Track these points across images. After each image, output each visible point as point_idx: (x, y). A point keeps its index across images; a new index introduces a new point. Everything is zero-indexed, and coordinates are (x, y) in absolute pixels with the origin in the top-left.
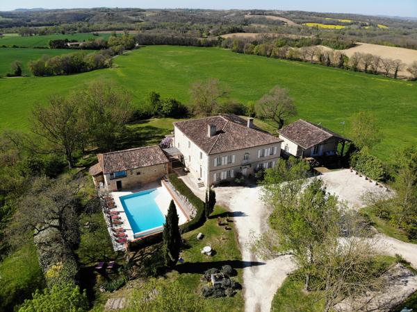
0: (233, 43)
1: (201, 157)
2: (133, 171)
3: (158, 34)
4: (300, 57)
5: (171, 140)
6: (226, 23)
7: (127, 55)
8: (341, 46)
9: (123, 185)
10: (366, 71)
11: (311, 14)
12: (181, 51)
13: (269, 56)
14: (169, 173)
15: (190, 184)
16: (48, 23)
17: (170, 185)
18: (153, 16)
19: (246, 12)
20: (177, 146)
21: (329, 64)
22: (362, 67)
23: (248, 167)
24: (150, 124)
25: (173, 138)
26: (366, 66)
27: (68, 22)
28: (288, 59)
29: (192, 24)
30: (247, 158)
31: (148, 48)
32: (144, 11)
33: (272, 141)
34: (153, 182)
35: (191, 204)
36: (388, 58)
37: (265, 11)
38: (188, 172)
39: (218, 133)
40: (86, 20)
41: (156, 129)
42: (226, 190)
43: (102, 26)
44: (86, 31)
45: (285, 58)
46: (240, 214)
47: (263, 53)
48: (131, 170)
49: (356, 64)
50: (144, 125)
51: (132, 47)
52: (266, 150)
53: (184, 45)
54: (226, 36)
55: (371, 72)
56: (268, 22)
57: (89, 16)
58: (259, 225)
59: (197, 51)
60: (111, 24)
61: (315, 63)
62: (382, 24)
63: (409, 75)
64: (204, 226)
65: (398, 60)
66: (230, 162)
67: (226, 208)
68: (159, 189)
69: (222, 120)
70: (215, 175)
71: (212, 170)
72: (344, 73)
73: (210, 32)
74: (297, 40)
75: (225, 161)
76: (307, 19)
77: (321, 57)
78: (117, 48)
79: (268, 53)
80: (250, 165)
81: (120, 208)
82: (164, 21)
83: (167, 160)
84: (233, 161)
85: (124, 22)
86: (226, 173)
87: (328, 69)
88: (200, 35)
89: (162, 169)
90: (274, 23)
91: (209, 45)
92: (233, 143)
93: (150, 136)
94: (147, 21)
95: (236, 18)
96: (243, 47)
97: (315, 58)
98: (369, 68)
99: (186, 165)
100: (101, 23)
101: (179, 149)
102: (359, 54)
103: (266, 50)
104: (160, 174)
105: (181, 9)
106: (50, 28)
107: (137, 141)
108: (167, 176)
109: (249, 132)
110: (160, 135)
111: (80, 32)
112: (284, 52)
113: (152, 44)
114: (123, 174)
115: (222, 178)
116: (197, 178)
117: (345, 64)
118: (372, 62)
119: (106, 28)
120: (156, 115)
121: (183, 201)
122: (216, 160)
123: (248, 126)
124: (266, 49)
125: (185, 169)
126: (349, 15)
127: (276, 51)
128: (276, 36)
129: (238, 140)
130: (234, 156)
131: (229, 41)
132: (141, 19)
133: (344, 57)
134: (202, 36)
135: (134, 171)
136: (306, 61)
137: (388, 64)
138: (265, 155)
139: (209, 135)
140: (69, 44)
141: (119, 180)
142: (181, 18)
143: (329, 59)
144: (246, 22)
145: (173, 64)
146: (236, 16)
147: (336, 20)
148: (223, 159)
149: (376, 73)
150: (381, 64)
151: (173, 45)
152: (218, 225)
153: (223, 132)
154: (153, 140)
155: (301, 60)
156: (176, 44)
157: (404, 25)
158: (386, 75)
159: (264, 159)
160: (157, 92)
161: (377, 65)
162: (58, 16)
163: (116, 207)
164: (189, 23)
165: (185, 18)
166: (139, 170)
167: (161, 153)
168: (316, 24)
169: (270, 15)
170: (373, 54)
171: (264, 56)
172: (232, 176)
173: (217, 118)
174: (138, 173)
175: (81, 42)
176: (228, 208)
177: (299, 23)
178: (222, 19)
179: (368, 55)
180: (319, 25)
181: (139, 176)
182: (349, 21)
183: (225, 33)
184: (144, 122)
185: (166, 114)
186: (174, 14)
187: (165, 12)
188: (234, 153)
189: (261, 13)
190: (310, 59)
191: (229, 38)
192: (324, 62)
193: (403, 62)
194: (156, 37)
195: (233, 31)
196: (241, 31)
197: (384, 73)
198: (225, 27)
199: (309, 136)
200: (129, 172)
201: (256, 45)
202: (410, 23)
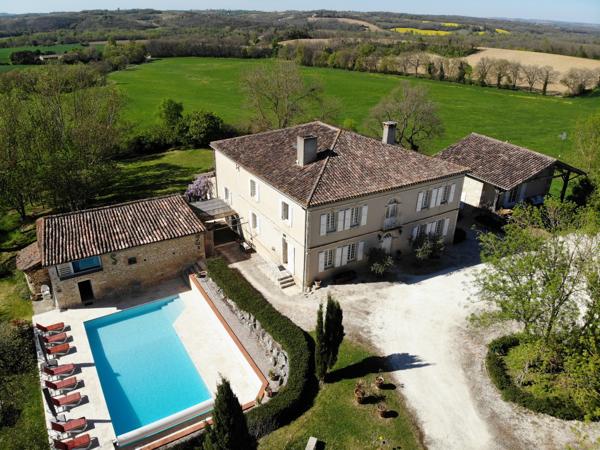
0: (296, 50)
1: (286, 216)
2: (118, 255)
3: (181, 41)
4: (399, 70)
5: (208, 185)
6: (282, 27)
7: (133, 70)
8: (456, 52)
9: (96, 290)
10: (499, 86)
11: (401, 15)
12: (217, 64)
13: (351, 69)
14: (208, 256)
15: (257, 280)
16: (13, 32)
17: (209, 284)
18: (172, 20)
19: (310, 14)
20: (222, 196)
21: (442, 78)
22: (493, 80)
23: (393, 233)
24: (164, 160)
25: (213, 180)
26: (499, 79)
27: (45, 30)
28: (381, 72)
29: (232, 29)
30: (394, 213)
31: (165, 61)
32: (160, 12)
33: (446, 172)
34: (168, 279)
35: (268, 337)
36: (532, 65)
37: (335, 12)
38: (252, 251)
39: (320, 156)
40: (72, 26)
41: (177, 168)
42: (350, 293)
43: (95, 35)
44: (71, 42)
45: (375, 71)
46: (406, 361)
47: (342, 64)
48: (113, 253)
49: (483, 76)
50: (153, 163)
51: (140, 60)
52: (435, 192)
53: (221, 56)
54: (284, 43)
55: (507, 87)
56: (342, 27)
57: (76, 20)
58: (466, 391)
59: (241, 63)
60: (109, 31)
61: (421, 77)
62: (501, 28)
63: (563, 89)
64: (317, 407)
65: (548, 67)
66: (356, 224)
67: (364, 346)
68: (184, 296)
69: (325, 130)
70: (322, 257)
71: (313, 246)
72: (468, 89)
73: (260, 38)
74: (389, 46)
75: (344, 221)
76: (397, 22)
77: (430, 68)
78: (116, 60)
79: (350, 65)
80: (399, 229)
81: (83, 353)
82: (189, 26)
83: (200, 227)
84: (364, 222)
85: (128, 28)
86: (346, 249)
87: (441, 85)
88: (244, 41)
89: (190, 247)
90: (351, 28)
91: (259, 55)
92: (362, 178)
93: (164, 181)
94: (164, 26)
95: (296, 22)
96: (311, 57)
97: (422, 70)
98: (504, 80)
99: (247, 236)
100: (94, 30)
101: (228, 201)
102: (488, 60)
103: (347, 61)
104: (186, 260)
105: (214, 11)
106: (16, 39)
107: (138, 190)
108: (202, 264)
109: (390, 153)
110: (186, 179)
111: (62, 43)
112: (373, 63)
113: (172, 56)
114: (95, 264)
115: (337, 264)
116: (275, 266)
117: (466, 76)
118: (508, 72)
119: (101, 37)
120: (177, 145)
121: (247, 327)
122: (324, 219)
123: (385, 140)
124: (347, 58)
125: (245, 245)
126: (455, 17)
127: (362, 61)
128: (359, 40)
129: (371, 171)
130: (365, 210)
131: (290, 49)
132: (155, 24)
133: (464, 67)
134: (248, 44)
135: (121, 256)
136: (408, 75)
137: (531, 75)
138: (432, 205)
139: (300, 162)
140: (41, 58)
141: (84, 279)
142: (214, 21)
143: (442, 70)
144: (311, 26)
145: (205, 81)
146: (295, 19)
147: (437, 24)
148: (341, 215)
149: (515, 88)
150: (522, 74)
151: (205, 56)
152: (356, 403)
153: (334, 155)
154: (171, 189)
155: (400, 74)
156: (209, 56)
157: (531, 29)
158: (530, 90)
159: (428, 213)
160: (178, 101)
161: (515, 76)
162: (29, 23)
163: (74, 350)
164: (228, 28)
165: (221, 22)
166: (131, 254)
167: (187, 209)
168: (409, 30)
169: (344, 17)
170: (510, 60)
171: (344, 68)
172: (360, 257)
173: (311, 126)
174: (132, 261)
175: (60, 54)
176: (369, 343)
177: (385, 28)
178: (275, 23)
179: (502, 61)
180: (415, 30)
181: (134, 266)
182: (456, 25)
183: (282, 39)
184: (153, 158)
185: (196, 141)
186: (204, 16)
187: (191, 14)
188: (366, 200)
189: (331, 14)
190: (414, 72)
191: (288, 45)
192: (435, 75)
193: (555, 70)
194: (177, 45)
195: (293, 36)
196: (306, 37)
197: (526, 88)
198: (281, 33)
199: (505, 164)
200: (107, 257)
201: (331, 53)
202: (538, 27)
